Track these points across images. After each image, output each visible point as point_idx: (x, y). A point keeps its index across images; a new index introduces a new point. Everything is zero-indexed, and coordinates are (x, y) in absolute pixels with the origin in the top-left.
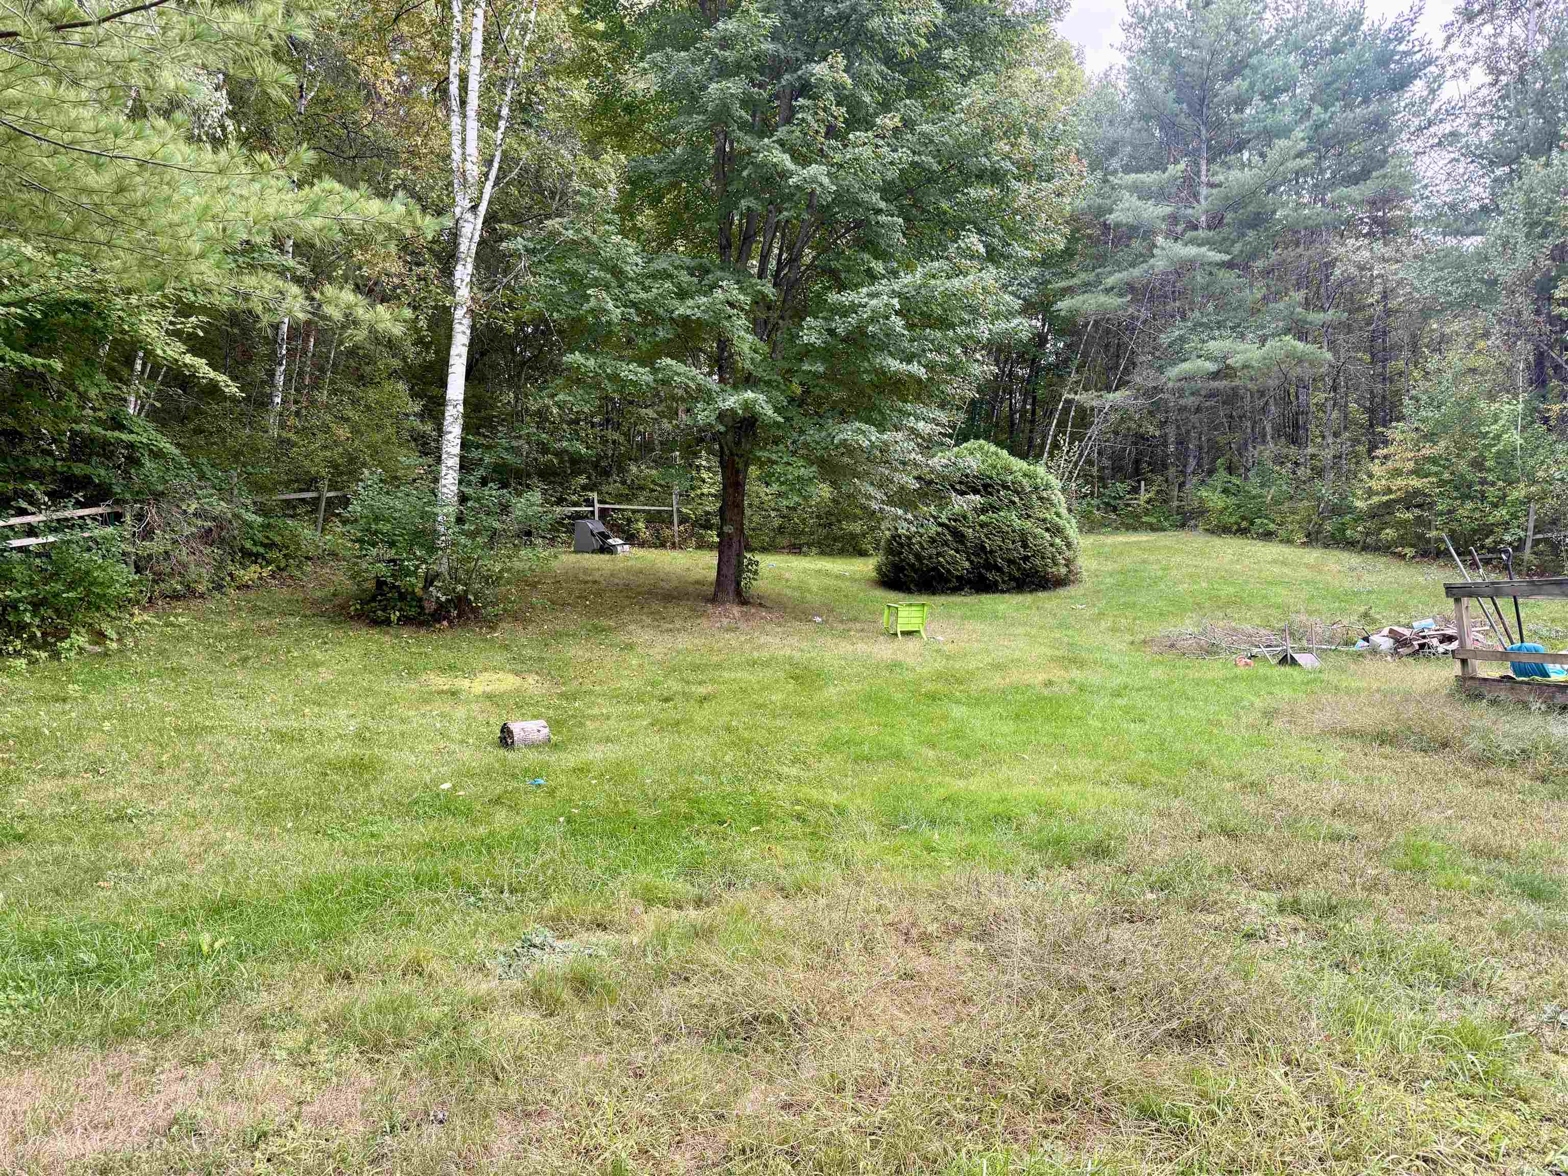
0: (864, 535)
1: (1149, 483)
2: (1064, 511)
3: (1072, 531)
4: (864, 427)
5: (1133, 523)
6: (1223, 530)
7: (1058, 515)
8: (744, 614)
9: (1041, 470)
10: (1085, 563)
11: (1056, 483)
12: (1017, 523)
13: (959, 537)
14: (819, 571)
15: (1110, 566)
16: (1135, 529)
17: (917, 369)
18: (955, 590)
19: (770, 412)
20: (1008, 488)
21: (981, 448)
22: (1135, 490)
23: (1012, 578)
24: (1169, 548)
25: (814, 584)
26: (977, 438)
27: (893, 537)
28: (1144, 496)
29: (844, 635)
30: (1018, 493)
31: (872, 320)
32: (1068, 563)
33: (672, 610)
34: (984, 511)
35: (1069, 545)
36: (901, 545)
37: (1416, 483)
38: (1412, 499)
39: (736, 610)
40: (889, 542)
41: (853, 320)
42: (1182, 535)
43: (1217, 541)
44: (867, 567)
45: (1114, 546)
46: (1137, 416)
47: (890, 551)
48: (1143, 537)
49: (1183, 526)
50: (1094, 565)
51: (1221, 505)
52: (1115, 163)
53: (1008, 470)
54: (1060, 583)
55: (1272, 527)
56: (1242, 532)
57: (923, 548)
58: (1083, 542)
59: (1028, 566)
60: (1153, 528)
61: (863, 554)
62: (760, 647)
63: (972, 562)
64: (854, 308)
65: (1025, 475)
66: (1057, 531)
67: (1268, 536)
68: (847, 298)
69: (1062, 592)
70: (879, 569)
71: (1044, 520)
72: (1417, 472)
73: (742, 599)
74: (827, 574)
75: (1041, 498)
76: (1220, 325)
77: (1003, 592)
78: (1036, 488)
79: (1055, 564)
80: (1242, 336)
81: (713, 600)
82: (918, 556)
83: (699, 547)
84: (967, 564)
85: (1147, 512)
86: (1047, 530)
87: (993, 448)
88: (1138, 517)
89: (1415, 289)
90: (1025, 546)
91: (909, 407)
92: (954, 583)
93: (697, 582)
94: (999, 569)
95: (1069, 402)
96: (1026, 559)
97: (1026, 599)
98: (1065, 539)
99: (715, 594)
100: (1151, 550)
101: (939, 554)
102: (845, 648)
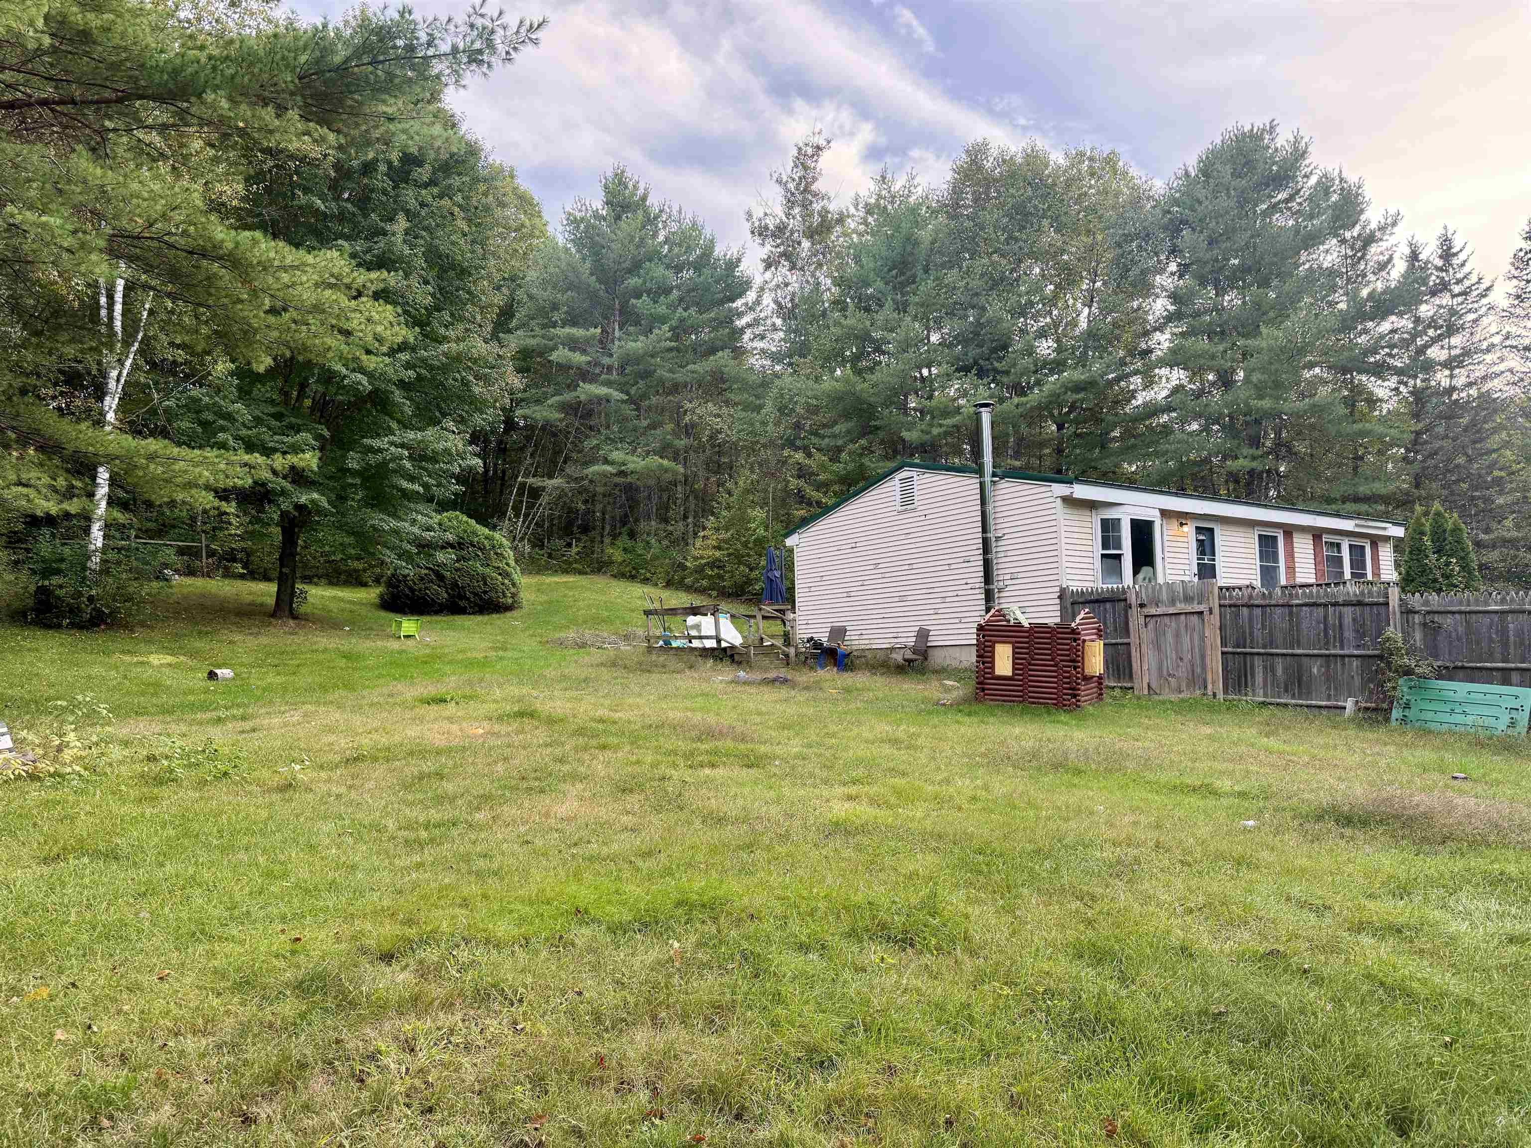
0: (365, 570)
1: (578, 540)
2: (512, 563)
3: (517, 576)
4: (386, 518)
5: (567, 570)
6: (620, 576)
7: (507, 564)
8: (298, 625)
9: (497, 535)
10: (525, 596)
11: (506, 542)
12: (481, 569)
13: (441, 578)
14: (334, 597)
15: (544, 598)
16: (567, 573)
17: (417, 487)
18: (437, 613)
19: (326, 505)
20: (474, 546)
21: (457, 517)
22: (569, 545)
23: (476, 605)
24: (582, 587)
25: (333, 606)
26: (455, 509)
27: (393, 575)
28: (575, 550)
29: (367, 637)
30: (480, 548)
31: (391, 460)
32: (514, 595)
33: (246, 621)
34: (458, 561)
35: (514, 585)
36: (400, 581)
37: (718, 554)
38: (715, 564)
39: (292, 623)
40: (390, 579)
41: (379, 457)
42: (595, 578)
43: (614, 583)
44: (372, 594)
45: (549, 585)
46: (570, 494)
47: (389, 584)
48: (570, 579)
49: (599, 570)
50: (533, 597)
51: (620, 559)
52: (556, 316)
53: (474, 533)
54: (508, 608)
55: (648, 575)
56: (632, 578)
57: (415, 583)
58: (524, 581)
59: (487, 597)
60: (581, 573)
61: (364, 585)
62: (315, 643)
63: (449, 594)
64: (380, 450)
65: (486, 538)
66: (507, 575)
67: (646, 581)
68: (376, 443)
69: (508, 614)
70: (381, 596)
71: (498, 568)
72: (719, 548)
73: (295, 617)
74: (342, 600)
75: (496, 554)
76: (622, 440)
77: (469, 614)
78: (494, 547)
79: (505, 596)
80: (634, 451)
81: (273, 615)
82: (412, 590)
83: (225, 576)
84: (445, 595)
85: (576, 561)
86: (500, 574)
87: (465, 518)
88: (570, 563)
89: (727, 435)
90: (485, 584)
91: (412, 505)
92: (437, 608)
93: (249, 604)
94: (468, 599)
95: (523, 485)
96: (485, 592)
97: (485, 618)
98: (512, 580)
99: (275, 611)
100: (571, 588)
101: (426, 588)
102: (369, 644)
